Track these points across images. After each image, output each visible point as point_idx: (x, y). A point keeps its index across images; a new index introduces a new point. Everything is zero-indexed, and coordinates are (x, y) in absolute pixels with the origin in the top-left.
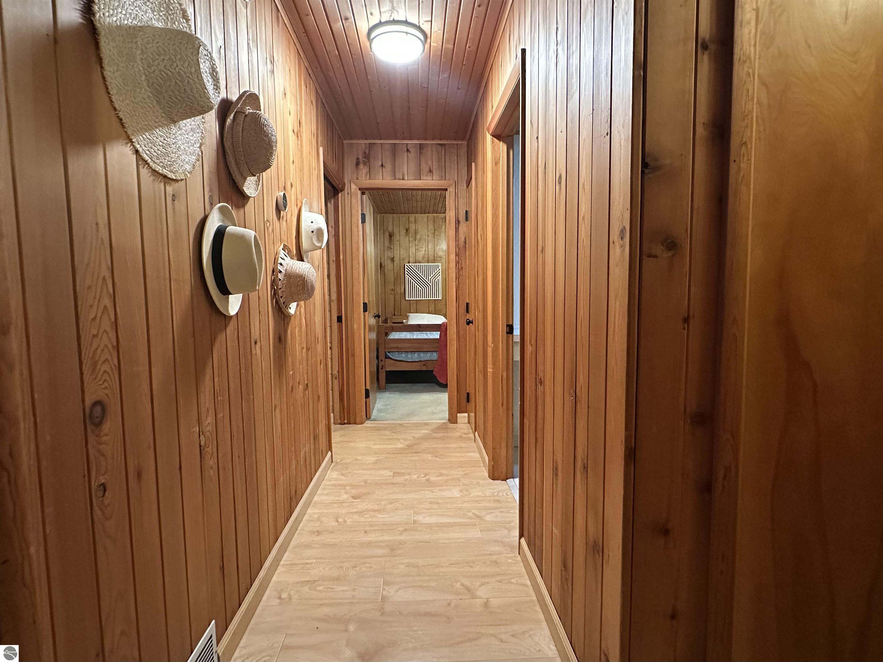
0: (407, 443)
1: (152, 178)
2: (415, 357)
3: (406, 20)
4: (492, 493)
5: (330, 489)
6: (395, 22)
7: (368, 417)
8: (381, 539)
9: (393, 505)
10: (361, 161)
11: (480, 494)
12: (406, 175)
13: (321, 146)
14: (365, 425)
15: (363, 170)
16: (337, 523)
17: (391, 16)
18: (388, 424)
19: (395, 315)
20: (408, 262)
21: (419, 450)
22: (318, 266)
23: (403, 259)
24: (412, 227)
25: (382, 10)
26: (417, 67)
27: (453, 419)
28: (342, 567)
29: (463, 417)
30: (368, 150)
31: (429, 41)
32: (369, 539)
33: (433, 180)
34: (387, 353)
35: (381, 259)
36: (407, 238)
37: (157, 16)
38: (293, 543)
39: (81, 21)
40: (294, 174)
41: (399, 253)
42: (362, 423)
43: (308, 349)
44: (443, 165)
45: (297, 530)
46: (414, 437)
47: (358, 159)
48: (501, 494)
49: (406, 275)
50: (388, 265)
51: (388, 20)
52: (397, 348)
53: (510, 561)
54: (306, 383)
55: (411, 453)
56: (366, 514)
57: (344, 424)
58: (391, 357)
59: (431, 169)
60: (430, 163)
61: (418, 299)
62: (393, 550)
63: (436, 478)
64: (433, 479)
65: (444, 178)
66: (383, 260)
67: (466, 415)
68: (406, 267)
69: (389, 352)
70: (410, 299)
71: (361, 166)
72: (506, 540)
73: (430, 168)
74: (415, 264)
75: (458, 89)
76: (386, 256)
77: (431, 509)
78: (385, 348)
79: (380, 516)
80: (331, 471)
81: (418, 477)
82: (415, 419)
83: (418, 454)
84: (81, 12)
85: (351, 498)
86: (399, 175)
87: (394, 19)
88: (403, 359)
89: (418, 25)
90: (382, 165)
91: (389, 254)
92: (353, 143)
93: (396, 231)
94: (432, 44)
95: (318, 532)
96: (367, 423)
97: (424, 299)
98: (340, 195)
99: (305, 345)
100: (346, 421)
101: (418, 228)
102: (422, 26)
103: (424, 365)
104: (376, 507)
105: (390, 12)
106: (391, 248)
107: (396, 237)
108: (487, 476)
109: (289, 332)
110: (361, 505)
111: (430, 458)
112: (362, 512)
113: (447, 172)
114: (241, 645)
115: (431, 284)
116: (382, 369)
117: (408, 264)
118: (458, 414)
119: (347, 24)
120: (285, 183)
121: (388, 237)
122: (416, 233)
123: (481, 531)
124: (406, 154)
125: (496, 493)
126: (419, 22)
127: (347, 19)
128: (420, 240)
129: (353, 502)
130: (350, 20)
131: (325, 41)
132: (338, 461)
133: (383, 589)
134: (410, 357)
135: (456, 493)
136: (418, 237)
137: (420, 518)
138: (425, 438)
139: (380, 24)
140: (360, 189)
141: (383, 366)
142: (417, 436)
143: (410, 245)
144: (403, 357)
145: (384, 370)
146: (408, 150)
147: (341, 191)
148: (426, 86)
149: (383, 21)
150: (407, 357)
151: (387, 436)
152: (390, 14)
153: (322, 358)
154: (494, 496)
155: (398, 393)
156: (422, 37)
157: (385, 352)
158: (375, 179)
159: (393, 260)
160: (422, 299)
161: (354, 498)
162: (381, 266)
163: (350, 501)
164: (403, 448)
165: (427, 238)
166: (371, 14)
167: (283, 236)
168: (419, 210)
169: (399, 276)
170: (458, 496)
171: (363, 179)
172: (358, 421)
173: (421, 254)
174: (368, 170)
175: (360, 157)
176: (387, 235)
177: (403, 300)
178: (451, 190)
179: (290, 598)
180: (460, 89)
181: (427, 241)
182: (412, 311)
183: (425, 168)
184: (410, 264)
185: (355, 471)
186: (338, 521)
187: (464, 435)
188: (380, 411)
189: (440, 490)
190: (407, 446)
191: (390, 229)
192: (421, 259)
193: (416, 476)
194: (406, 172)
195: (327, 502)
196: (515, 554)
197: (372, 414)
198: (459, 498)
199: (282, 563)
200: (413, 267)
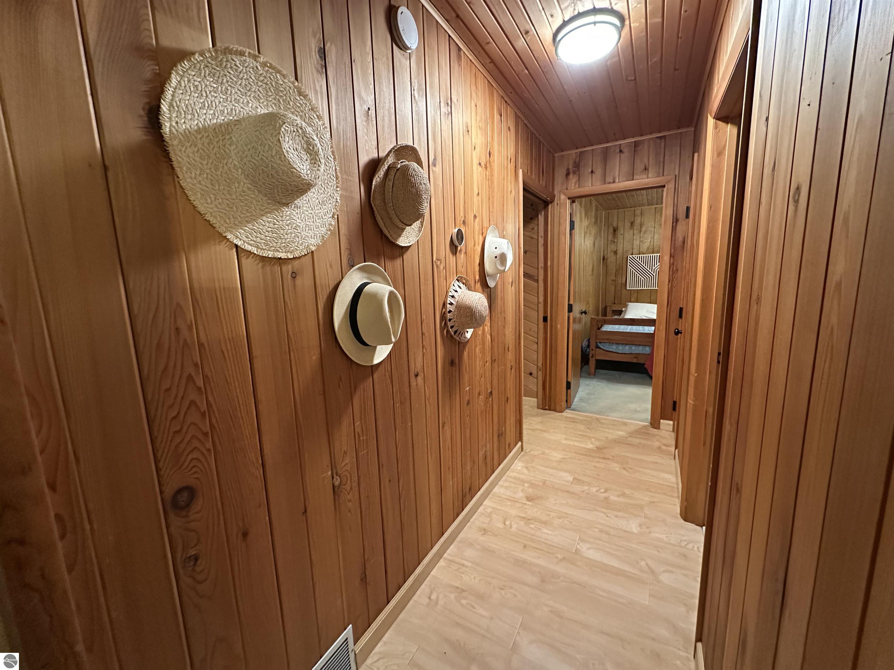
0: (597, 443)
1: (260, 265)
2: (627, 349)
3: (594, 8)
4: (679, 541)
5: (510, 482)
6: (580, 15)
7: (568, 404)
8: (537, 561)
9: (561, 520)
10: (571, 170)
11: (663, 537)
12: (617, 178)
13: (521, 168)
14: (564, 414)
15: (573, 179)
16: (504, 525)
17: (574, 9)
18: (585, 416)
19: (614, 303)
20: (631, 253)
21: (607, 457)
22: (512, 282)
23: (627, 252)
24: (638, 220)
25: (562, 7)
26: (617, 59)
27: (655, 424)
28: (490, 583)
29: (667, 424)
30: (578, 158)
31: (627, 22)
32: (525, 557)
33: (648, 178)
34: (599, 344)
35: (604, 252)
36: (632, 232)
37: (265, 103)
38: (461, 535)
39: (144, 138)
40: (479, 206)
41: (622, 245)
42: (561, 412)
43: (493, 361)
44: (662, 159)
45: (469, 521)
46: (607, 438)
47: (568, 169)
48: (690, 546)
49: (628, 266)
50: (611, 258)
51: (572, 15)
52: (608, 339)
53: (678, 662)
54: (489, 391)
55: (599, 457)
56: (532, 524)
57: (546, 409)
58: (601, 347)
59: (647, 167)
60: (646, 160)
61: (639, 288)
62: (543, 581)
63: (616, 499)
64: (613, 498)
65: (661, 174)
66: (606, 252)
67: (671, 422)
68: (629, 258)
69: (600, 343)
70: (631, 289)
71: (571, 176)
72: (682, 625)
73: (645, 166)
74: (638, 256)
75: (675, 70)
76: (609, 249)
77: (600, 540)
78: (596, 339)
79: (545, 531)
80: (518, 461)
81: (597, 491)
82: (614, 416)
83: (605, 461)
84: (144, 130)
85: (524, 499)
86: (609, 179)
87: (579, 12)
88: (613, 350)
89: (610, 8)
90: (592, 172)
91: (613, 247)
92: (563, 155)
93: (620, 225)
94: (632, 25)
95: (485, 530)
96: (567, 412)
97: (646, 288)
98: (550, 206)
99: (488, 358)
100: (547, 407)
101: (643, 221)
102: (615, 8)
103: (635, 358)
104: (545, 518)
105: (573, 5)
106: (614, 242)
107: (621, 231)
108: (679, 512)
109: (466, 353)
110: (532, 511)
111: (617, 469)
112: (529, 519)
113: (666, 167)
114: (384, 639)
115: (654, 275)
116: (592, 357)
117: (631, 256)
118: (661, 421)
119: (529, 37)
120: (465, 217)
121: (612, 232)
122: (641, 225)
123: (650, 595)
124: (618, 155)
125: (685, 543)
126: (611, 4)
127: (527, 32)
128: (645, 232)
129: (525, 504)
130: (530, 33)
131: (512, 64)
132: (528, 451)
133: (518, 633)
134: (621, 349)
135: (633, 526)
136: (644, 229)
137: (584, 548)
138: (619, 442)
139: (565, 24)
140: (569, 198)
141: (593, 355)
142: (610, 437)
143: (635, 237)
144: (613, 348)
145: (594, 358)
146: (621, 151)
147: (551, 203)
148: (633, 78)
149: (566, 19)
150: (617, 348)
151: (580, 430)
152: (573, 8)
153: (513, 363)
154: (681, 546)
155: (605, 381)
156: (617, 22)
157: (597, 343)
158: (584, 187)
159: (615, 253)
160: (644, 288)
161: (529, 499)
162: (604, 259)
163: (522, 501)
164: (592, 450)
165: (653, 229)
166: (552, 16)
167: (460, 268)
168: (645, 202)
169: (621, 268)
170: (635, 531)
171: (573, 188)
172: (558, 408)
173: (645, 246)
174: (578, 178)
175: (571, 167)
176: (611, 230)
177: (624, 291)
178: (670, 186)
179: (437, 603)
180: (677, 70)
181: (653, 233)
182: (632, 300)
183: (639, 166)
184: (634, 256)
185: (539, 467)
186: (505, 524)
187: (664, 447)
188: (582, 400)
189: (616, 516)
190: (597, 447)
191: (615, 224)
192: (645, 251)
193: (594, 489)
194: (617, 173)
195: (504, 496)
196: (689, 656)
197: (573, 402)
198: (635, 534)
199: (445, 555)
200: (636, 258)
